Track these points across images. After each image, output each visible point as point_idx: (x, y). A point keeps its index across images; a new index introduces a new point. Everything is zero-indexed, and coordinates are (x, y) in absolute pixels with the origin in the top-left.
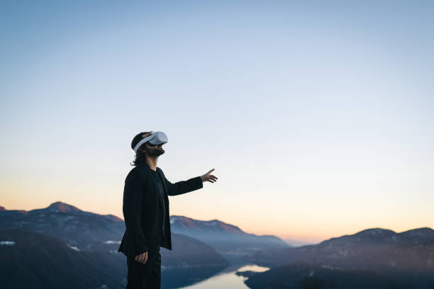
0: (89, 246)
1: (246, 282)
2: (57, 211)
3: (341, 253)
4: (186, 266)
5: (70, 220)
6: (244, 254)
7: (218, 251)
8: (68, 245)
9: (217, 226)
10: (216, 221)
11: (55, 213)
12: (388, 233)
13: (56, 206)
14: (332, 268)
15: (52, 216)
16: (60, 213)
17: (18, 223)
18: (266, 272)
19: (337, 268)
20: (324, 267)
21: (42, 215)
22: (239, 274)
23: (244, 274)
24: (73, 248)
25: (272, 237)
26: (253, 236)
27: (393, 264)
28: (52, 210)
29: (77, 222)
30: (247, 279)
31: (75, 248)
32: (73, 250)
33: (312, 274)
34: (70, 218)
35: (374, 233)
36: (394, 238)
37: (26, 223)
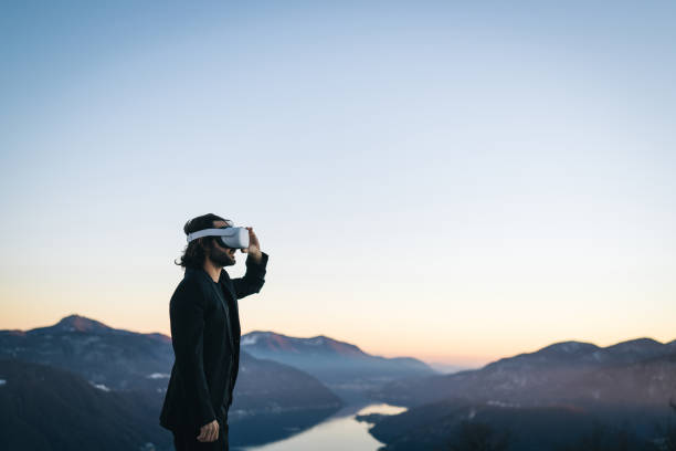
0: (123, 384)
1: (371, 431)
2: (72, 330)
3: (516, 381)
4: (277, 409)
5: (92, 344)
6: (367, 387)
7: (326, 384)
8: (92, 383)
9: (324, 345)
10: (322, 338)
11: (67, 333)
12: (588, 348)
13: (70, 321)
14: (503, 405)
15: (65, 338)
16: (76, 333)
17: (9, 351)
18: (403, 414)
19: (511, 405)
20: (491, 403)
21: (49, 337)
22: (360, 419)
23: (368, 419)
24: (98, 386)
25: (410, 360)
26: (380, 359)
27: (597, 395)
28: (65, 328)
29: (103, 346)
30: (372, 426)
31: (103, 387)
32: (100, 390)
33: (472, 415)
34: (92, 339)
35: (566, 349)
36: (596, 355)
37: (23, 349)
